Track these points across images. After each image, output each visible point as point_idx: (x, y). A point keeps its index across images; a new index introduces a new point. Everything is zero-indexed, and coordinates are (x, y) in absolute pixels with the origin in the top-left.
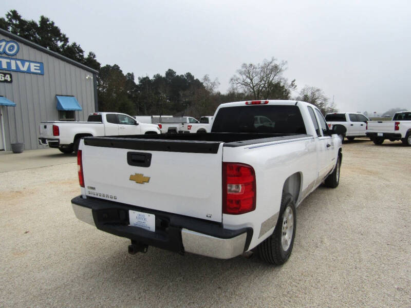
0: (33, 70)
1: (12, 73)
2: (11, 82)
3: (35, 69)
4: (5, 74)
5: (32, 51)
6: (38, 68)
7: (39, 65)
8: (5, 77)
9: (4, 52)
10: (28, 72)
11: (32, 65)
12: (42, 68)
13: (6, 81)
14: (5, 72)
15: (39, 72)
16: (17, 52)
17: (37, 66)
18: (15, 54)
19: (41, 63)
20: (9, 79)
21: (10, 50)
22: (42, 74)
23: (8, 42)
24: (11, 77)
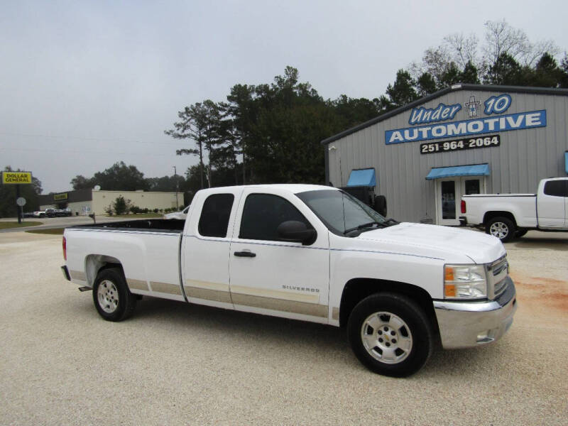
0: (529, 123)
1: (500, 134)
2: (499, 144)
3: (533, 122)
4: (491, 137)
5: (530, 98)
6: (538, 119)
7: (538, 114)
8: (491, 140)
9: (493, 111)
10: (523, 127)
11: (529, 117)
12: (543, 118)
13: (492, 145)
14: (492, 134)
15: (539, 123)
16: (509, 105)
17: (537, 117)
18: (506, 110)
19: (544, 112)
20: (496, 142)
21: (499, 106)
22: (543, 126)
23: (497, 98)
24: (499, 139)
